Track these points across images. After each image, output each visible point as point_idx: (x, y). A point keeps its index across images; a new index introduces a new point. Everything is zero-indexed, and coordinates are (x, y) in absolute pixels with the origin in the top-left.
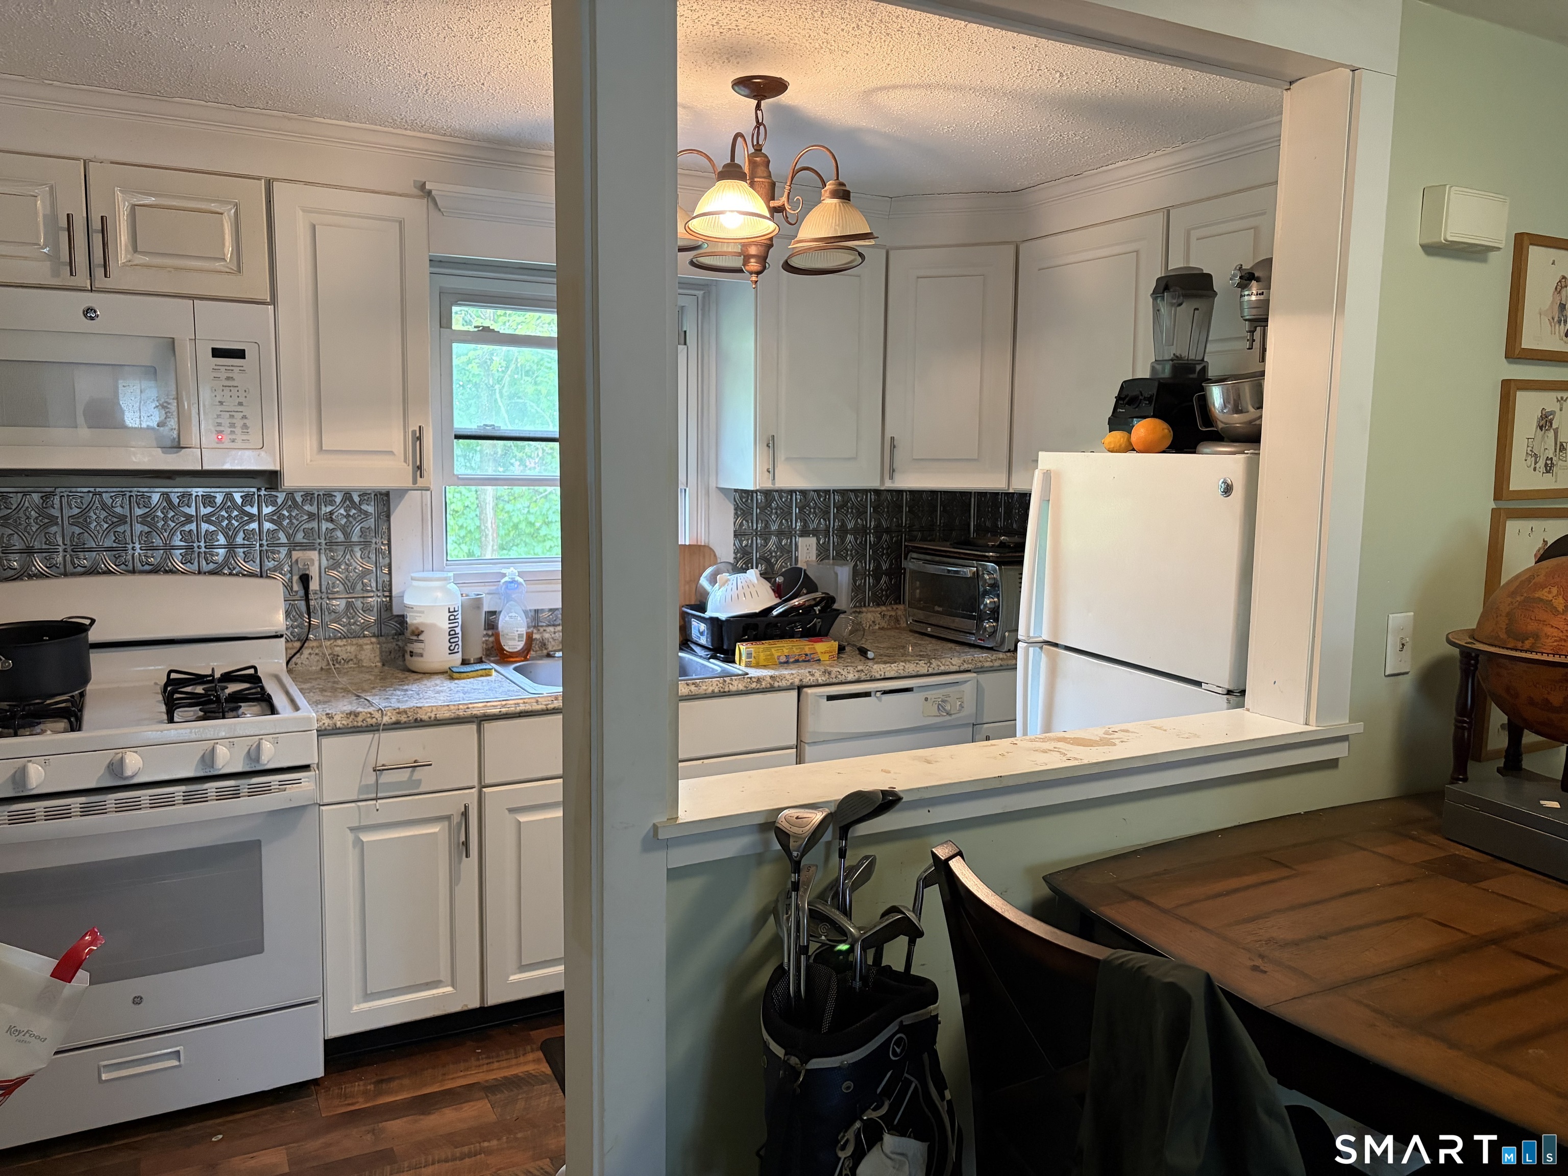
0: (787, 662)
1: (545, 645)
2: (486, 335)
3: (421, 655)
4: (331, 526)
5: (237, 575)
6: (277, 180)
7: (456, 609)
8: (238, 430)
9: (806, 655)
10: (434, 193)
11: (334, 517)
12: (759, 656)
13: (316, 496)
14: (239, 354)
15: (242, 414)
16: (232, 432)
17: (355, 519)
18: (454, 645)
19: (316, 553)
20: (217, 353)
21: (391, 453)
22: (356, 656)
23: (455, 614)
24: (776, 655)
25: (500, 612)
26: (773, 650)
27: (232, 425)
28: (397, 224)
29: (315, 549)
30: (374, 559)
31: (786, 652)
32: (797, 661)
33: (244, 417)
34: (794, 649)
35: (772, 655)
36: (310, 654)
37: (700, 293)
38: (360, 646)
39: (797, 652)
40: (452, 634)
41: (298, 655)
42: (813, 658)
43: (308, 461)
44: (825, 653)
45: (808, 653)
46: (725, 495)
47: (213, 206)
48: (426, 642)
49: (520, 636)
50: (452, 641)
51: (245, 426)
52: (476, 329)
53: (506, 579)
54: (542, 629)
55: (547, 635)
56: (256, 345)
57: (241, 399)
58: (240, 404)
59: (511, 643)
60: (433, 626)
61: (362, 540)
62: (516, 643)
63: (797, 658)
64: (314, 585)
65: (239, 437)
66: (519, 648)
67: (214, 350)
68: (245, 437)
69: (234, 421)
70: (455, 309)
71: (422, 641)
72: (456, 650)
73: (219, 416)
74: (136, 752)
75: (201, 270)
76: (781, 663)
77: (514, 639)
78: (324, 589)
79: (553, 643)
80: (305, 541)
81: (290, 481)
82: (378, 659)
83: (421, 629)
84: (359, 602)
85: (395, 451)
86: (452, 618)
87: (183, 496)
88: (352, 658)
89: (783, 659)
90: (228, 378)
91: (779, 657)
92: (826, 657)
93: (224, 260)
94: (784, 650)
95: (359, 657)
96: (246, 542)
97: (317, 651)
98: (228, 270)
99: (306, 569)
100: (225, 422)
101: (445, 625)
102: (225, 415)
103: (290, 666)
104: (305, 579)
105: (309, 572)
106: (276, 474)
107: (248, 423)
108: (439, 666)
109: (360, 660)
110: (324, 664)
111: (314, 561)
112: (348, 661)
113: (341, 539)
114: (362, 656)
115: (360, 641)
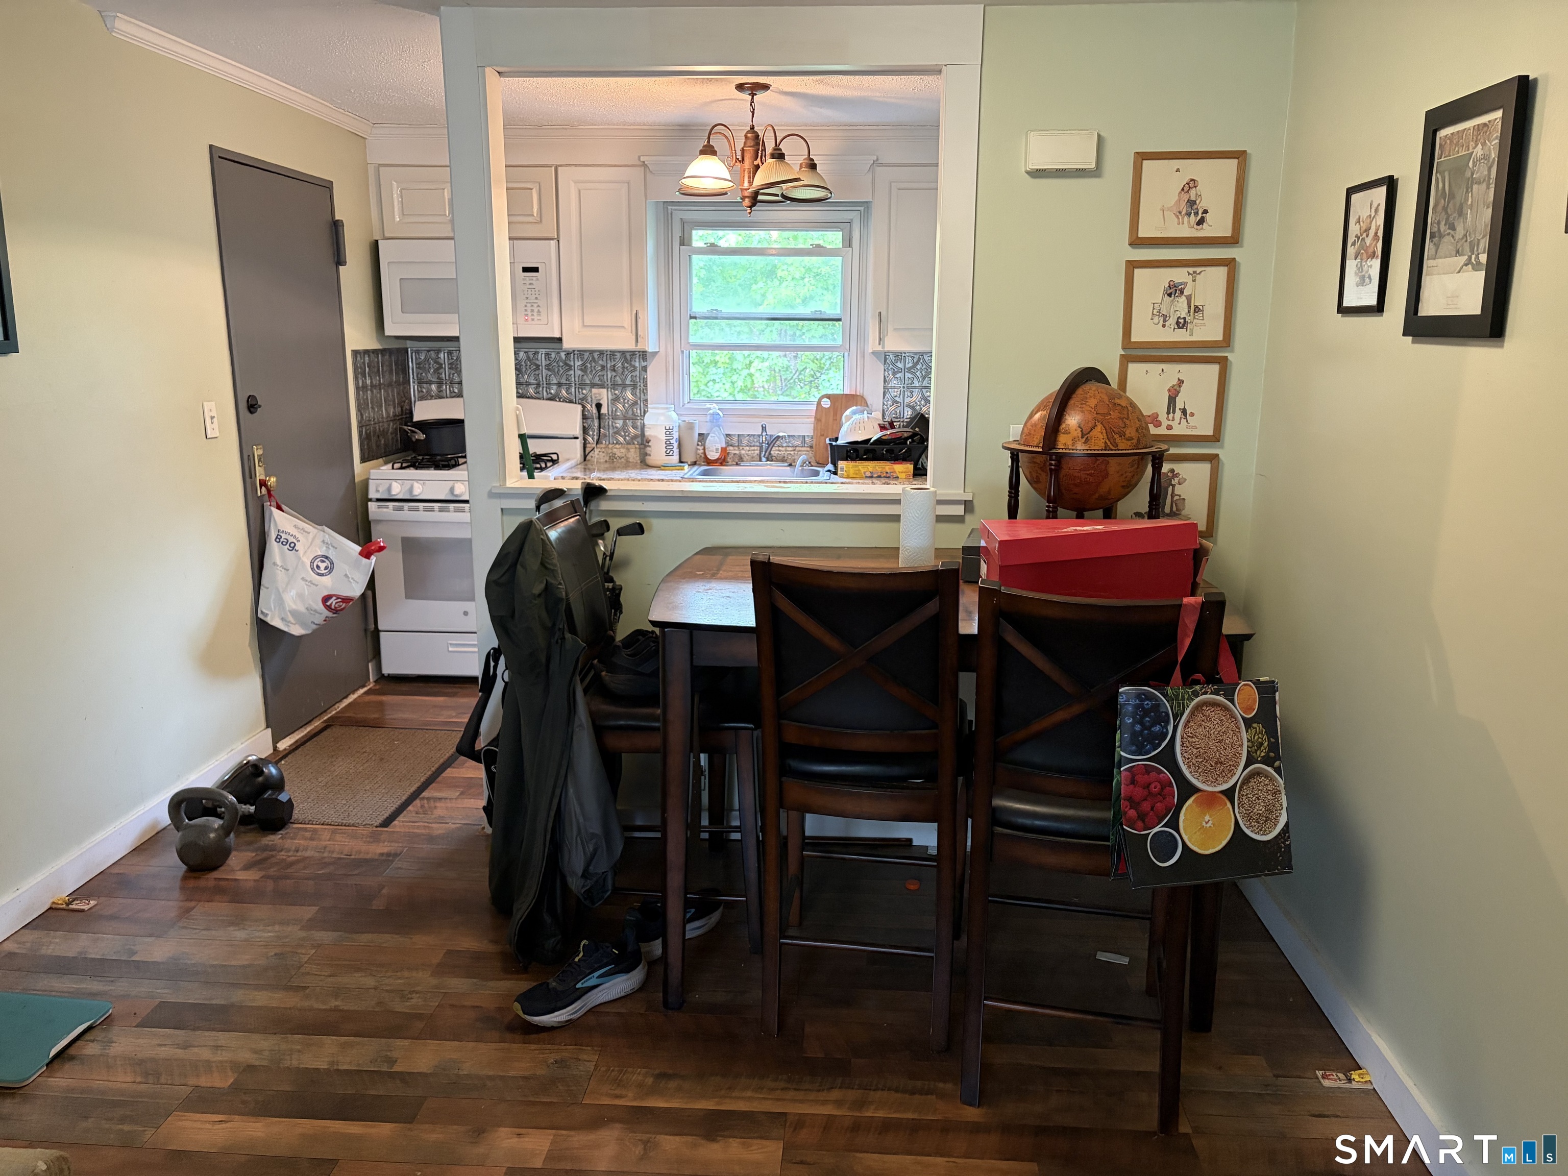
0: (872, 477)
1: (742, 458)
2: (713, 249)
3: (650, 455)
4: (614, 374)
5: (563, 401)
6: (561, 166)
7: (671, 428)
8: (535, 314)
9: (887, 473)
10: (646, 163)
11: (616, 368)
12: (849, 471)
13: (605, 355)
14: (536, 270)
15: (537, 304)
16: (533, 315)
17: (628, 370)
18: (669, 450)
19: (605, 390)
20: (525, 270)
21: (623, 327)
22: (626, 455)
23: (670, 431)
24: (863, 471)
25: (708, 434)
26: (860, 467)
27: (532, 311)
28: (627, 184)
29: (604, 388)
30: (639, 396)
31: (871, 469)
32: (879, 477)
33: (538, 306)
34: (877, 468)
35: (859, 470)
36: (600, 452)
37: (862, 209)
38: (628, 449)
39: (879, 470)
40: (668, 444)
41: (593, 452)
42: (893, 476)
43: (577, 332)
44: (902, 472)
45: (888, 471)
46: (877, 358)
47: (529, 185)
48: (652, 446)
49: (717, 449)
50: (668, 447)
51: (539, 311)
52: (706, 246)
53: (711, 412)
54: (741, 448)
55: (743, 452)
56: (544, 264)
57: (537, 296)
58: (536, 298)
59: (711, 453)
60: (656, 437)
61: (632, 383)
62: (714, 453)
63: (879, 474)
64: (604, 410)
65: (536, 317)
66: (716, 458)
67: (523, 268)
68: (539, 318)
69: (533, 308)
70: (694, 232)
71: (650, 446)
72: (671, 454)
73: (526, 306)
74: (463, 484)
75: (523, 223)
76: (866, 477)
77: (713, 451)
78: (610, 413)
79: (747, 457)
80: (600, 383)
81: (567, 344)
82: (638, 458)
83: (650, 438)
84: (630, 422)
85: (626, 326)
86: (669, 432)
87: (535, 354)
88: (623, 456)
89: (869, 474)
90: (530, 284)
91: (865, 473)
92: (903, 475)
93: (533, 215)
94: (869, 468)
95: (627, 455)
96: (567, 382)
97: (603, 450)
98: (535, 221)
99: (600, 400)
100: (529, 309)
101: (663, 437)
102: (529, 305)
103: (588, 458)
104: (599, 406)
105: (601, 402)
106: (560, 340)
107: (541, 310)
108: (659, 463)
109: (628, 458)
110: (607, 458)
111: (604, 395)
112: (620, 458)
113: (620, 382)
114: (629, 455)
115: (629, 446)
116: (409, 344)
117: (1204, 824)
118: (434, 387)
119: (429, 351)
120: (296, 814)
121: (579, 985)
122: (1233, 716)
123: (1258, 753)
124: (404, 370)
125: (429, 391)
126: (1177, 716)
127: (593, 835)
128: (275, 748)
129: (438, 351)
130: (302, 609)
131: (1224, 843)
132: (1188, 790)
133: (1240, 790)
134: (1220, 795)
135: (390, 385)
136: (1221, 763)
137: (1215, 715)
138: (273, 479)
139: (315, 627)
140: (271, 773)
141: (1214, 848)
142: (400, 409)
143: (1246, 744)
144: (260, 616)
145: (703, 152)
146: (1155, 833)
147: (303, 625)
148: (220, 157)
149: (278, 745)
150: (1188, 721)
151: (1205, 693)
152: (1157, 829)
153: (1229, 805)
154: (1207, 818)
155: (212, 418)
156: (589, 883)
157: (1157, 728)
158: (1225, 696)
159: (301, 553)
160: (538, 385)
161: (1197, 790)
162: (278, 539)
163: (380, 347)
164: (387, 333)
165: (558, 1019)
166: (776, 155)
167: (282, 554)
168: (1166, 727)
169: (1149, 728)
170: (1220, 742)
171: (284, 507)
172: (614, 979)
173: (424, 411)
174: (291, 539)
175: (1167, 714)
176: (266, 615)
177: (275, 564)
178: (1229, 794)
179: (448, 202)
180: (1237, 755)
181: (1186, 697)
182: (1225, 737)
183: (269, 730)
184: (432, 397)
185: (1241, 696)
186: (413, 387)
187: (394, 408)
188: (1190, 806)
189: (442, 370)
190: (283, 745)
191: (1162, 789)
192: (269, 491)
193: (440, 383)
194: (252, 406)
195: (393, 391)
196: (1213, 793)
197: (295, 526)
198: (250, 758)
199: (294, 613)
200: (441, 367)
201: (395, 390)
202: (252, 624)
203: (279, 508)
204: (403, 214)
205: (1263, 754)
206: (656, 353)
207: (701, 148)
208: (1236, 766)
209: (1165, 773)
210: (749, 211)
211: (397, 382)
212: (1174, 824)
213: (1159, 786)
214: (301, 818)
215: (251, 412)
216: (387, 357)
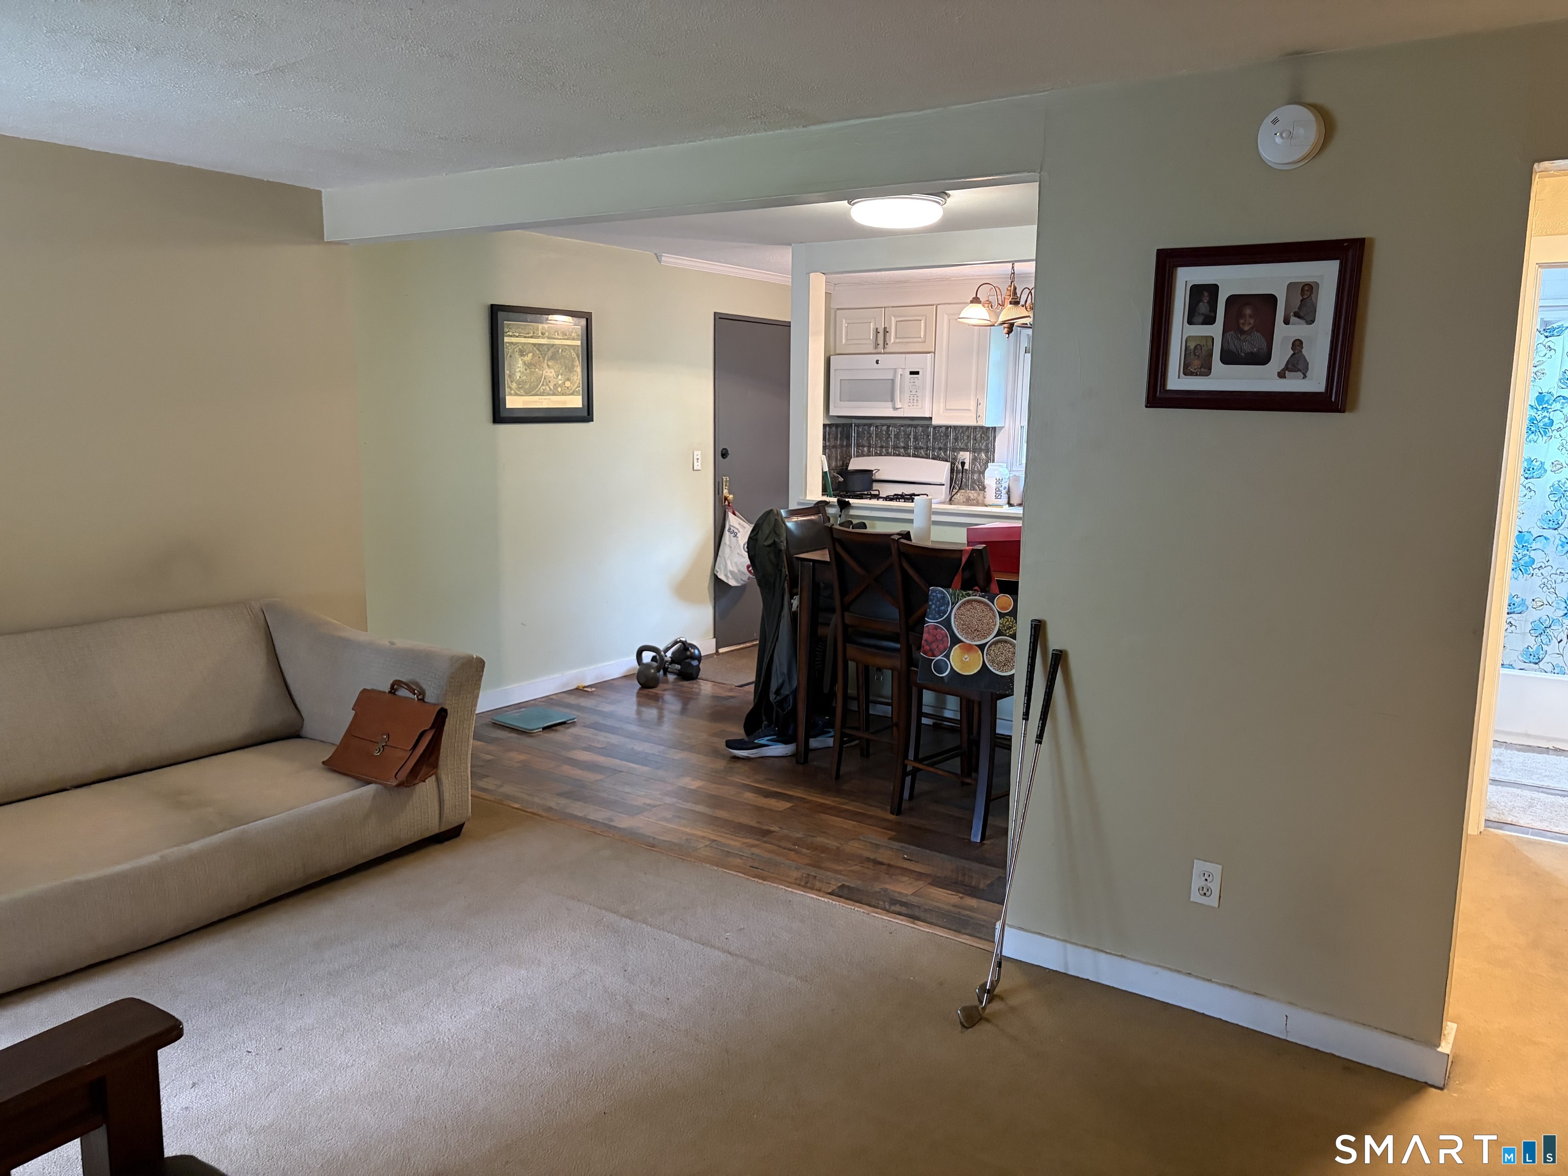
3: (985, 498)
4: (975, 442)
5: (941, 460)
6: (939, 304)
7: (1001, 479)
8: (915, 402)
11: (976, 439)
13: (970, 429)
14: (917, 373)
15: (916, 396)
17: (984, 439)
18: (998, 495)
19: (968, 453)
20: (912, 373)
21: (970, 410)
22: (977, 498)
23: (1000, 481)
27: (914, 400)
29: (967, 451)
30: (989, 457)
36: (960, 495)
38: (979, 494)
40: (998, 490)
41: (956, 495)
43: (942, 413)
47: (920, 318)
48: (987, 492)
50: (997, 493)
51: (917, 400)
56: (921, 369)
57: (917, 390)
58: (916, 392)
60: (989, 485)
61: (986, 448)
64: (966, 467)
65: (917, 404)
67: (910, 372)
68: (919, 404)
69: (914, 398)
72: (999, 497)
73: (910, 396)
75: (914, 342)
78: (971, 469)
80: (964, 448)
81: (935, 422)
85: (972, 408)
86: (998, 482)
88: (975, 498)
90: (914, 382)
93: (920, 337)
96: (945, 447)
97: (963, 494)
98: (920, 341)
99: (964, 459)
100: (912, 398)
101: (994, 486)
102: (912, 396)
103: (953, 499)
104: (963, 464)
105: (965, 461)
106: (931, 418)
107: (918, 399)
108: (991, 503)
109: (978, 500)
110: (965, 500)
111: (966, 456)
112: (973, 500)
113: (978, 447)
114: (979, 498)
115: (980, 492)
116: (854, 421)
117: (964, 659)
118: (866, 449)
119: (864, 426)
120: (701, 675)
121: (756, 741)
122: (991, 609)
123: (1007, 631)
124: (848, 438)
125: (863, 451)
126: (954, 604)
127: (783, 674)
128: (717, 651)
129: (870, 425)
130: (736, 571)
131: (976, 671)
132: (956, 641)
133: (989, 647)
134: (976, 647)
135: (835, 447)
136: (978, 631)
137: (980, 607)
138: (731, 496)
139: (743, 582)
140: (694, 653)
141: (969, 672)
142: (841, 462)
143: (998, 625)
144: (715, 572)
145: (972, 302)
146: (938, 660)
147: (737, 580)
148: (720, 318)
149: (719, 650)
150: (960, 607)
151: (976, 595)
152: (939, 658)
153: (980, 652)
154: (966, 656)
155: (698, 459)
156: (779, 698)
157: (943, 608)
158: (988, 599)
159: (739, 539)
160: (927, 449)
161: (961, 641)
162: (730, 529)
163: (829, 423)
164: (830, 414)
165: (742, 754)
166: (1013, 303)
167: (730, 536)
168: (947, 608)
169: (939, 608)
170: (979, 620)
171: (737, 513)
172: (775, 745)
173: (856, 464)
174: (736, 531)
175: (949, 602)
176: (717, 572)
177: (725, 544)
178: (982, 647)
179: (873, 331)
180: (992, 630)
181: (961, 595)
182: (983, 619)
183: (715, 639)
184: (864, 456)
185: (999, 601)
186: (853, 450)
187: (836, 462)
188: (956, 649)
189: (871, 438)
190: (721, 650)
191: (943, 638)
192: (729, 503)
193: (869, 447)
194: (724, 454)
195: (836, 451)
196: (970, 645)
197: (739, 524)
198: (681, 639)
199: (731, 572)
200: (871, 436)
201: (839, 450)
202: (711, 576)
203: (734, 514)
204: (847, 340)
205: (1011, 633)
206: (1002, 427)
207: (971, 299)
208: (989, 634)
209: (943, 629)
210: (1007, 335)
211: (842, 446)
212: (947, 656)
213: (941, 637)
214: (704, 677)
215: (723, 458)
216: (834, 429)
